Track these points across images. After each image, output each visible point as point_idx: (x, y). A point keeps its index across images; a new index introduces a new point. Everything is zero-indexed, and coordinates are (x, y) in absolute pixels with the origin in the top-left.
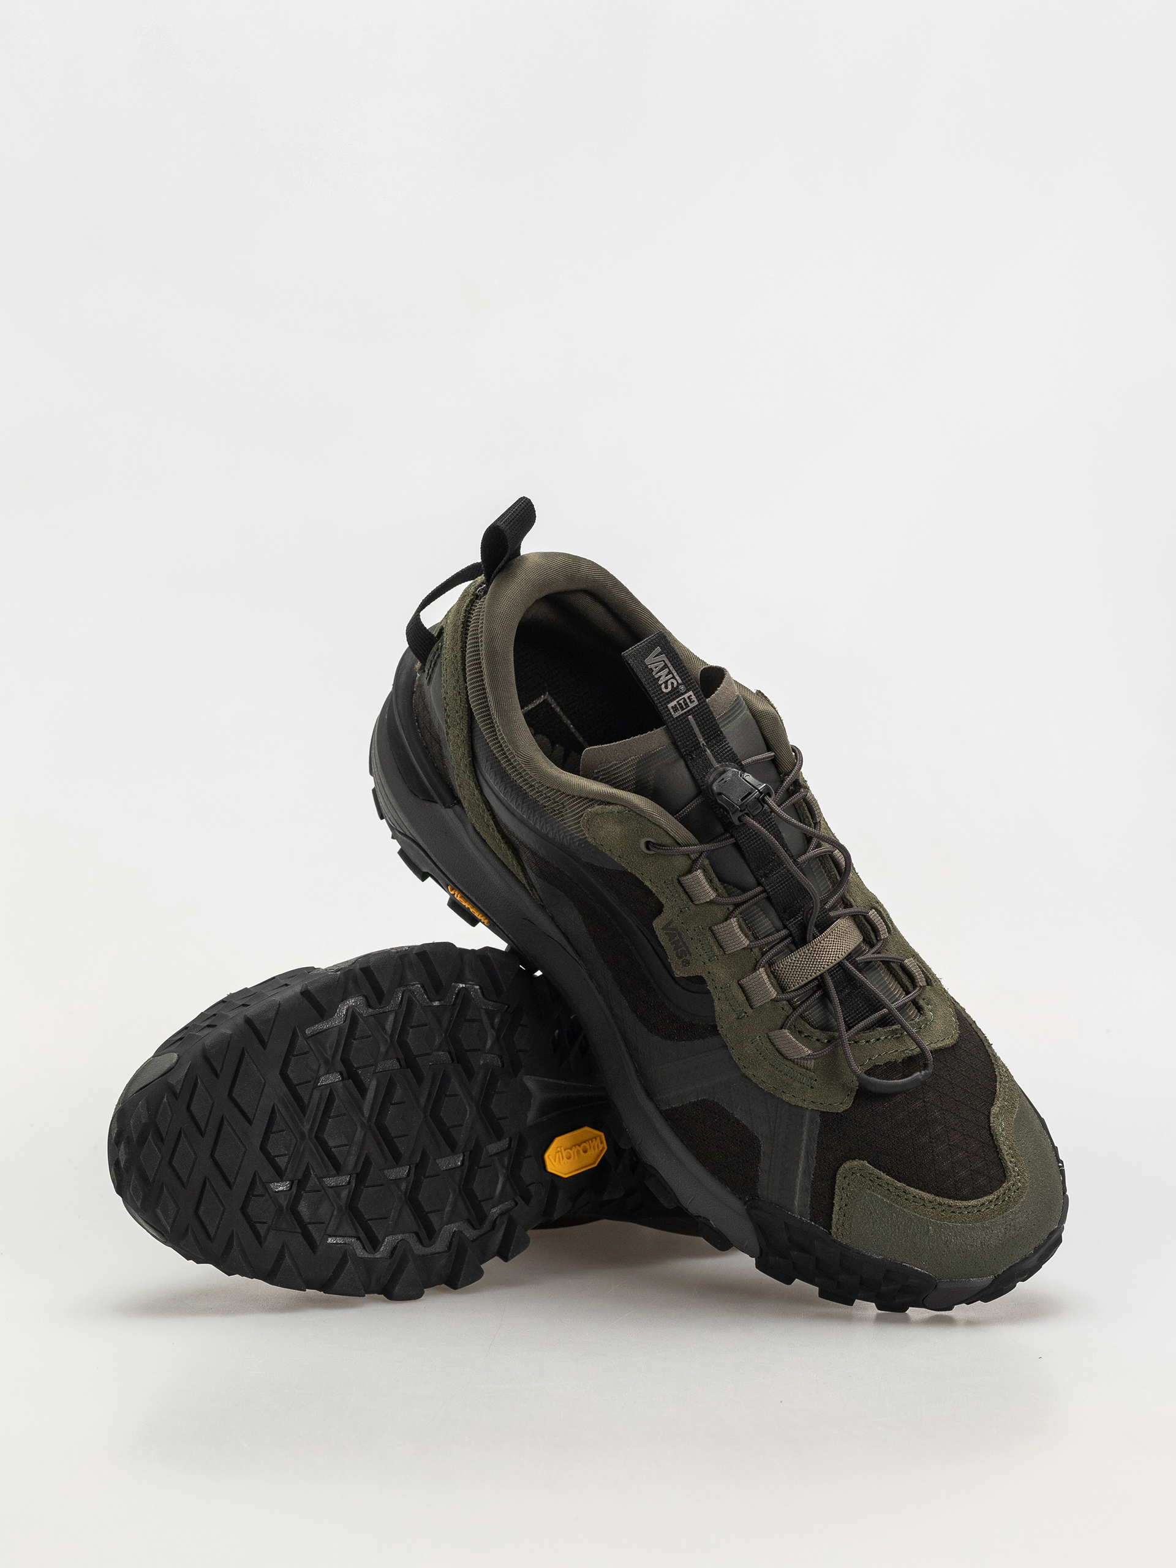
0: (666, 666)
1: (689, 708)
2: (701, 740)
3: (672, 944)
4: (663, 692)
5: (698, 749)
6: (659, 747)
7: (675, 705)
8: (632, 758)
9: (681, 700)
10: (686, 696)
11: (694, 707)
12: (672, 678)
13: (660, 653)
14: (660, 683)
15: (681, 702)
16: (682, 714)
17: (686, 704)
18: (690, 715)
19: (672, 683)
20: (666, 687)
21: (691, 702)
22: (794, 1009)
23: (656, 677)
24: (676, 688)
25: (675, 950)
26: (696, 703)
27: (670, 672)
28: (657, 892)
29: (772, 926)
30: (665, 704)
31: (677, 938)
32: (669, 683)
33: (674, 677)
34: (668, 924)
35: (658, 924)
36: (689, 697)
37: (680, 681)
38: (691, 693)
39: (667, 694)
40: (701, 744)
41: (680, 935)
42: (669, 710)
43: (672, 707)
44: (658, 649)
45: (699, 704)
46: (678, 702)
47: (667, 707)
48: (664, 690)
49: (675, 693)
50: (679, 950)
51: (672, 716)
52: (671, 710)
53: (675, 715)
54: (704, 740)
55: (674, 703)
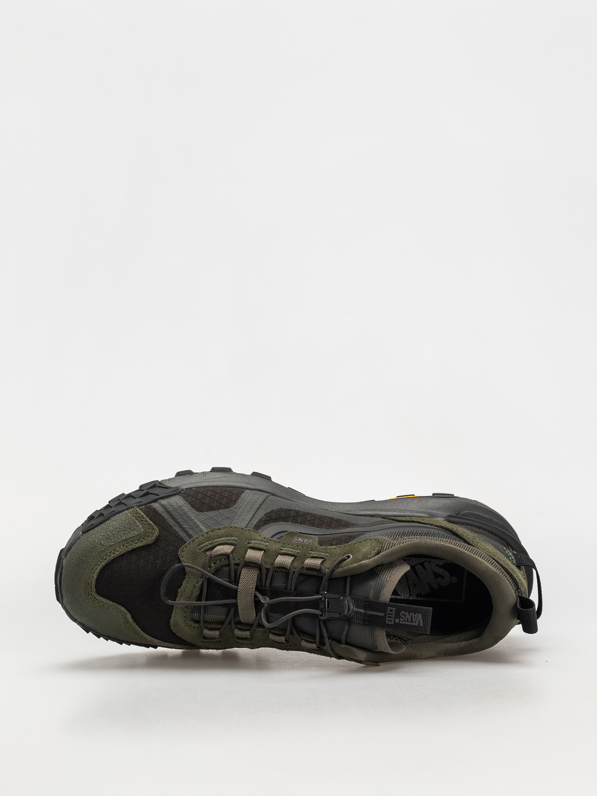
10: (393, 620)
12: (405, 620)
13: (419, 624)
17: (389, 617)
19: (402, 618)
23: (411, 614)
26: (387, 622)
32: (404, 617)
38: (392, 623)
44: (421, 625)
45: (385, 623)
49: (398, 616)
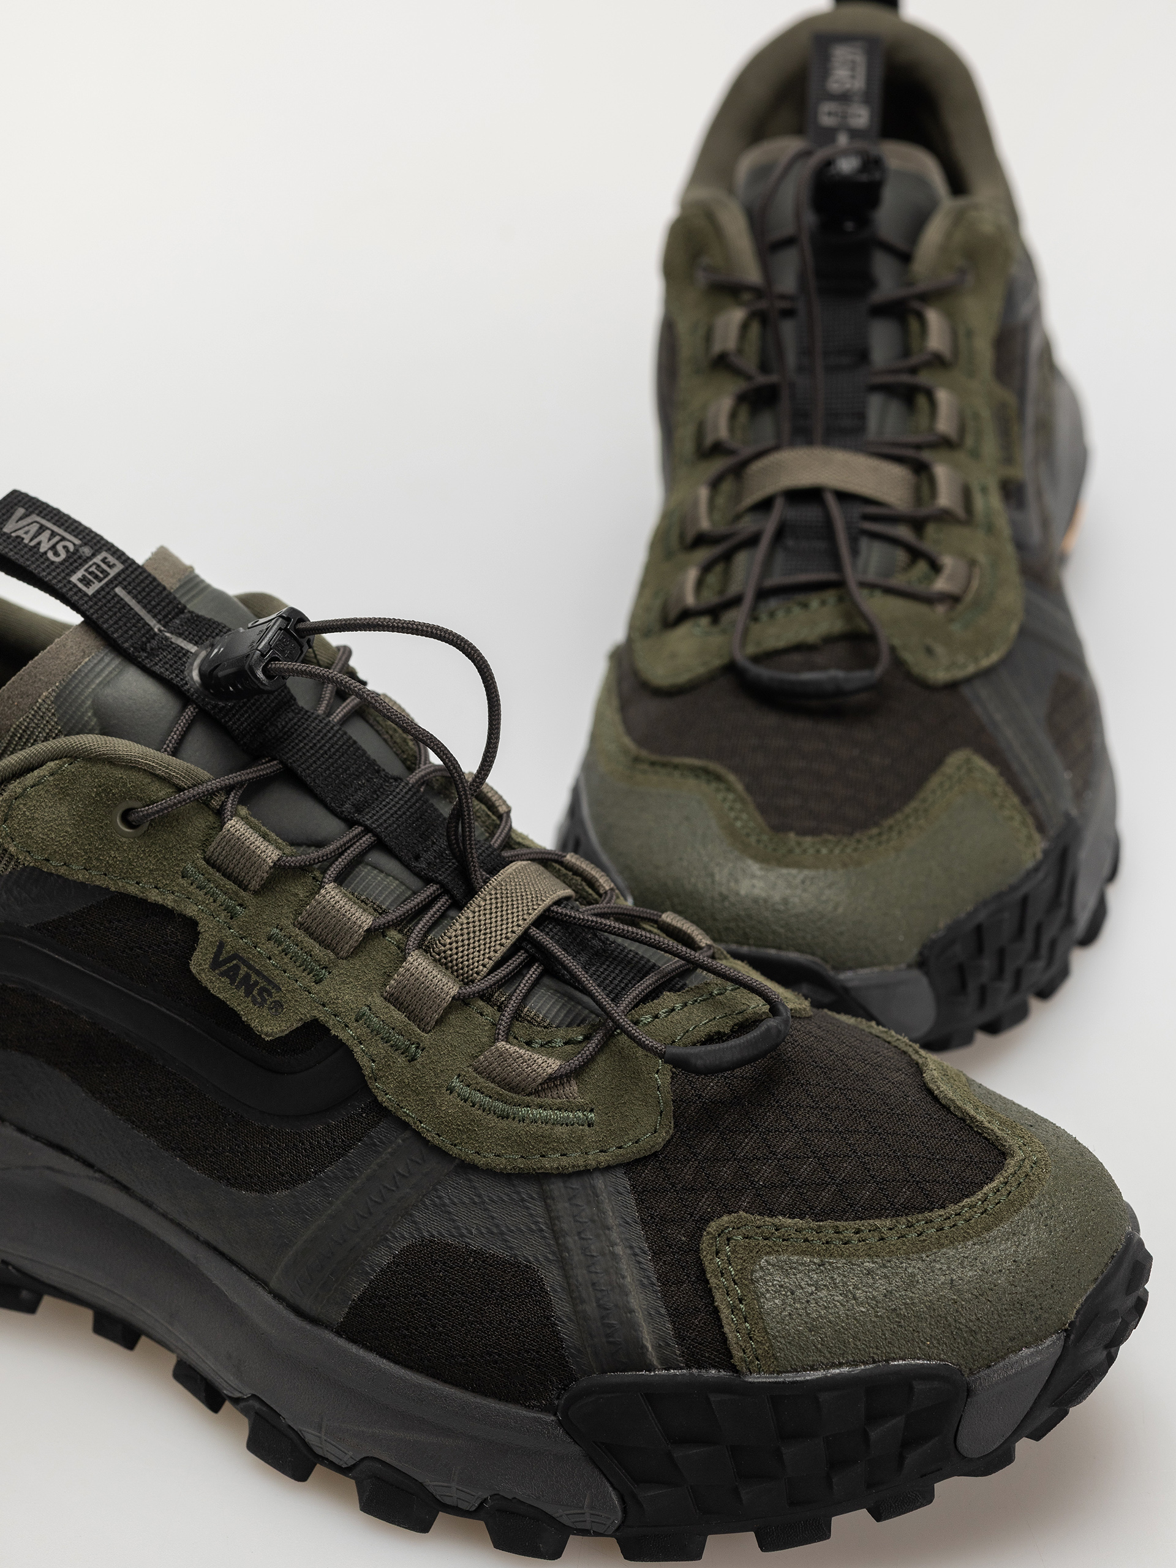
0: (42, 529)
1: (109, 577)
2: (152, 622)
3: (238, 988)
4: (53, 563)
5: (153, 638)
6: (83, 657)
7: (84, 576)
8: (43, 697)
9: (91, 566)
11: (119, 574)
12: (61, 540)
13: (26, 515)
14: (42, 550)
15: (93, 569)
16: (102, 588)
17: (103, 572)
18: (116, 586)
20: (56, 554)
21: (111, 566)
22: (500, 1009)
23: (32, 544)
24: (74, 553)
25: (247, 995)
27: (53, 534)
28: (175, 901)
29: (403, 887)
30: (64, 578)
31: (244, 970)
32: (60, 548)
33: (63, 539)
34: (218, 954)
35: (200, 964)
36: (104, 560)
37: (77, 542)
39: (62, 563)
40: (156, 630)
41: (245, 962)
42: (75, 586)
43: (80, 580)
44: (21, 511)
46: (86, 570)
47: (70, 582)
48: (57, 560)
49: (76, 559)
50: (255, 992)
51: (86, 594)
52: (80, 585)
53: (90, 591)
54: (159, 622)
55: (80, 574)
